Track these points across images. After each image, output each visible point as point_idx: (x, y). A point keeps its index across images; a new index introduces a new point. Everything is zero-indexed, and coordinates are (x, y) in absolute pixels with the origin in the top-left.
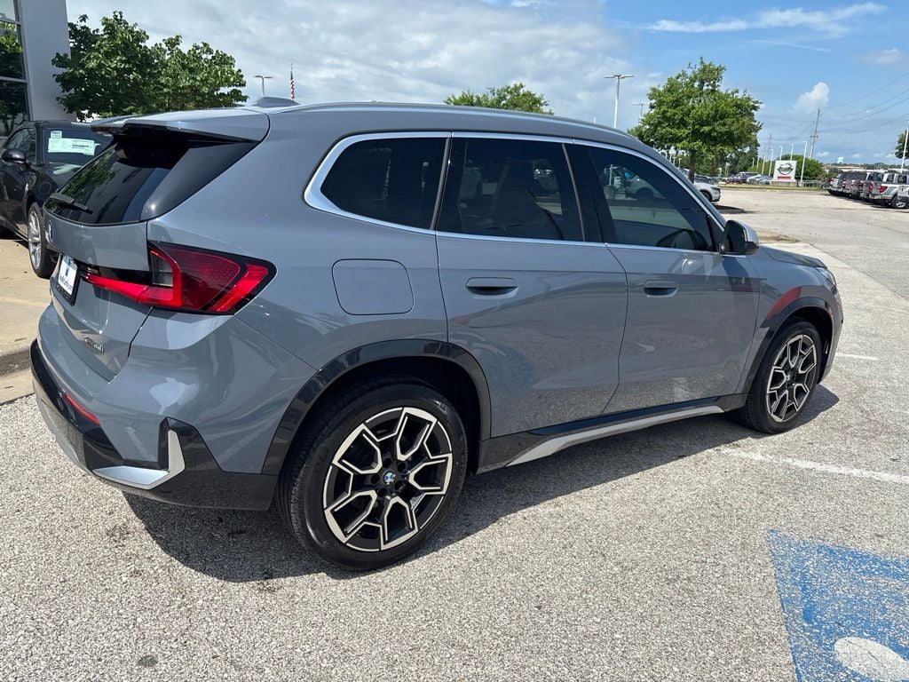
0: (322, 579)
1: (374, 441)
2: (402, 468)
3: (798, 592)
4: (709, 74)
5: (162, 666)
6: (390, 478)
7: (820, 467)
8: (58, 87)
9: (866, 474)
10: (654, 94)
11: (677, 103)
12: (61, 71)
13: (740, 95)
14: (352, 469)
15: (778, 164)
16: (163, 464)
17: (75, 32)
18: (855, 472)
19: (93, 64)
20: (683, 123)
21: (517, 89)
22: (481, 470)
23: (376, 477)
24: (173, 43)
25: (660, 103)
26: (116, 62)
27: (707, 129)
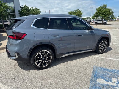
0: (36, 70)
1: (41, 54)
2: (45, 57)
3: (95, 73)
4: (105, 6)
5: (15, 79)
6: (43, 59)
7: (105, 58)
8: (19, 14)
9: (112, 59)
10: (97, 9)
11: (100, 10)
12: (19, 12)
13: (109, 9)
14: (38, 58)
15: (117, 18)
16: (15, 57)
17: (21, 7)
18: (110, 59)
19: (23, 11)
20: (101, 13)
21: (78, 10)
22: (56, 58)
23: (42, 58)
24: (32, 8)
25: (98, 10)
26: (26, 11)
27: (104, 13)
